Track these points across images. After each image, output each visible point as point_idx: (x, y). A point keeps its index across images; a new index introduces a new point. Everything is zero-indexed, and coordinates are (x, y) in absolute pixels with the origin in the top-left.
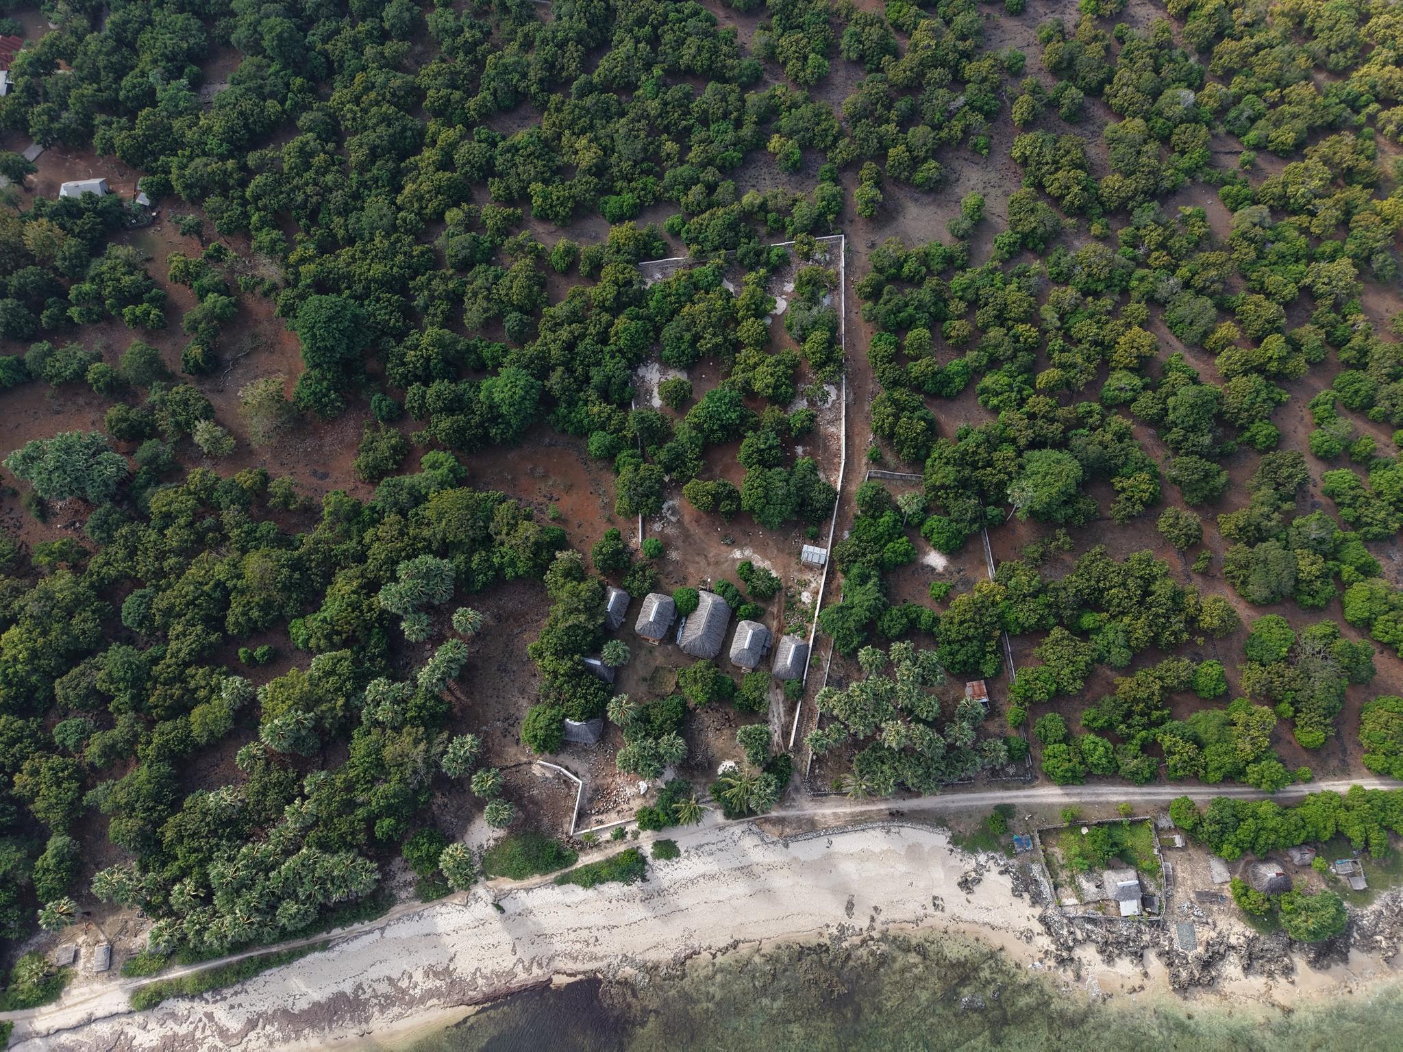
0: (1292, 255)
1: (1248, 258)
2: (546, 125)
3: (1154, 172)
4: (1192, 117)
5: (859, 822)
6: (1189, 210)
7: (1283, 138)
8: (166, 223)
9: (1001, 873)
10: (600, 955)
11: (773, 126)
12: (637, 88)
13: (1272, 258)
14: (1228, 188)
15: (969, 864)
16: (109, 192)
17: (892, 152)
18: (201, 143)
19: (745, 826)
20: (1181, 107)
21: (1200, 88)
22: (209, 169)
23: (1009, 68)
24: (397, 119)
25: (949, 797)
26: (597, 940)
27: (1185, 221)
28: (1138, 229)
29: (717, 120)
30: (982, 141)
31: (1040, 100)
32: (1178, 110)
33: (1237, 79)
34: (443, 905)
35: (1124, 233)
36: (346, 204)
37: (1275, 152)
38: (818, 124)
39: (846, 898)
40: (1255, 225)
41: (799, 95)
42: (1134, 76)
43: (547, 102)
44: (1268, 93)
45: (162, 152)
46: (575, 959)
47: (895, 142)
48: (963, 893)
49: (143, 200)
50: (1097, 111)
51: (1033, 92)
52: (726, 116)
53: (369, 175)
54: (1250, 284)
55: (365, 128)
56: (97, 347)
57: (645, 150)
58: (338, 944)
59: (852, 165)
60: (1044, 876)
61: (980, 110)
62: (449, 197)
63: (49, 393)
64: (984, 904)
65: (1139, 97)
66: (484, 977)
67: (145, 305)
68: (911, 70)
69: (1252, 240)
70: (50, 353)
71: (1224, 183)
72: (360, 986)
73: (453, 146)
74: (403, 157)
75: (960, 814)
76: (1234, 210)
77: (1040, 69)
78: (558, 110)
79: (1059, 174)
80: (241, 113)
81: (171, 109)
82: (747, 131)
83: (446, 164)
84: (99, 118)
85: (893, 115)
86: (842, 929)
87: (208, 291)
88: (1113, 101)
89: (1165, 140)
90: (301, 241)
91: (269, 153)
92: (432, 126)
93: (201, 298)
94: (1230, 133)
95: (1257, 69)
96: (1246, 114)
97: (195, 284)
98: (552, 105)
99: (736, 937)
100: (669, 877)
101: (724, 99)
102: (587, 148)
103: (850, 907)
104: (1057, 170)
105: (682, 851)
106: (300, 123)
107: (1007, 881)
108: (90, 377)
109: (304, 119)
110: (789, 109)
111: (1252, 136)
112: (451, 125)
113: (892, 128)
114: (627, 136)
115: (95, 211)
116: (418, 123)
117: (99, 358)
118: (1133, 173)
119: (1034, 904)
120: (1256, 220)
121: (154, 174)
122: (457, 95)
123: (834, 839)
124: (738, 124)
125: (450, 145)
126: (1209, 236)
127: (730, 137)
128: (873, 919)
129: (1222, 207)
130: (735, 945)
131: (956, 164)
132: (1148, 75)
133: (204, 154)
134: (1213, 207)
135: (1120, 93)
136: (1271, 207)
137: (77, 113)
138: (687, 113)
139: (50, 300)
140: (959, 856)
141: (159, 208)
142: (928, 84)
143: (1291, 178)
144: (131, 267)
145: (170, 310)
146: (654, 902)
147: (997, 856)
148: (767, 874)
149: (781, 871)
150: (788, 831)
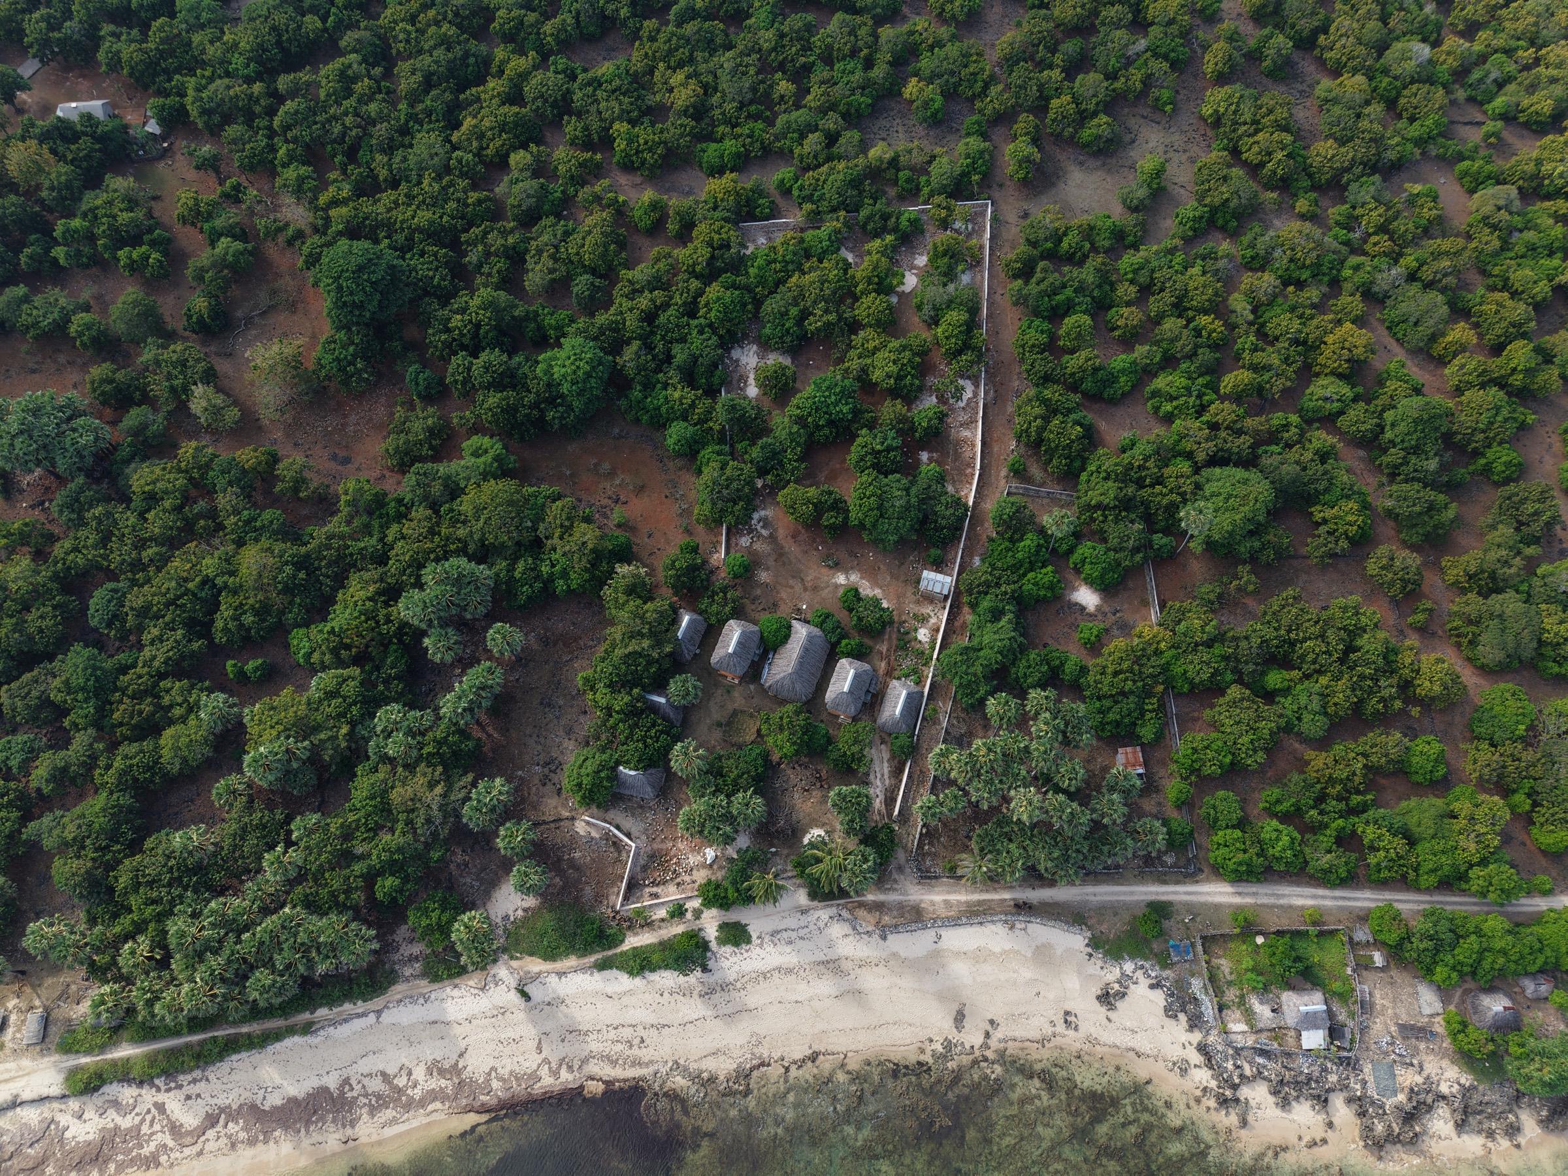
0: (1545, 247)
1: (1489, 248)
2: (636, 58)
3: (1377, 140)
4: (1426, 76)
5: (976, 914)
6: (1417, 188)
7: (1538, 107)
8: (178, 156)
9: (1152, 987)
10: (646, 1060)
11: (910, 69)
12: (749, 16)
13: (1520, 249)
14: (1467, 163)
15: (1112, 974)
16: (113, 117)
17: (1055, 103)
18: (225, 62)
19: (834, 910)
20: (1413, 63)
21: (1436, 44)
22: (232, 92)
23: (1202, 11)
24: (459, 43)
25: (1090, 889)
26: (642, 1041)
27: (1412, 201)
28: (1354, 207)
29: (844, 58)
30: (1166, 94)
31: (1239, 49)
32: (1410, 66)
33: (1483, 35)
34: (456, 986)
35: (1336, 212)
36: (391, 139)
37: (1526, 125)
38: (966, 66)
39: (955, 1007)
40: (1499, 209)
41: (944, 32)
42: (1355, 25)
43: (639, 29)
44: (1520, 53)
45: (178, 70)
46: (614, 1063)
47: (1058, 92)
48: (1103, 1010)
49: (153, 127)
50: (1307, 66)
51: (1231, 39)
52: (854, 53)
53: (420, 107)
54: (1490, 281)
55: (420, 52)
56: (86, 294)
57: (754, 89)
58: (323, 1028)
59: (1004, 118)
60: (1207, 993)
61: (1166, 57)
62: (516, 136)
63: (24, 348)
64: (1128, 1024)
65: (1361, 50)
66: (501, 1079)
67: (144, 248)
68: (1083, 6)
69: (1495, 227)
70: (26, 299)
71: (1461, 157)
72: (346, 1081)
73: (524, 76)
74: (462, 88)
75: (1104, 910)
76: (1472, 192)
77: (1239, 15)
78: (652, 39)
79: (1260, 136)
80: (274, 28)
81: (192, 21)
82: (879, 72)
83: (514, 97)
84: (107, 28)
85: (1058, 59)
86: (948, 1045)
87: (221, 235)
88: (1328, 55)
89: (1391, 104)
90: (336, 181)
91: (304, 76)
92: (500, 53)
93: (213, 244)
94: (1471, 100)
95: (1507, 24)
96: (1493, 76)
97: (206, 226)
98: (644, 33)
99: (816, 1048)
100: (736, 968)
101: (852, 32)
102: (684, 85)
103: (959, 1018)
104: (1257, 131)
105: (754, 936)
106: (343, 44)
107: (1159, 998)
108: (73, 329)
109: (348, 39)
110: (931, 48)
111: (1499, 102)
112: (522, 53)
113: (1056, 74)
114: (734, 72)
115: (93, 136)
116: (483, 48)
117: (87, 308)
118: (1351, 139)
119: (1192, 1027)
120: (1501, 203)
121: (167, 96)
122: (532, 17)
123: (944, 932)
124: (869, 64)
125: (520, 75)
126: (1440, 220)
127: (858, 77)
128: (987, 1035)
129: (1458, 188)
130: (814, 1057)
131: (1132, 122)
132: (1373, 24)
133: (228, 74)
134: (1447, 186)
135: (1338, 45)
136: (1520, 189)
137: (80, 22)
138: (807, 48)
139: (33, 237)
140: (1100, 963)
141: (172, 139)
142: (1103, 24)
143: (1546, 154)
144: (132, 203)
145: (174, 257)
146: (716, 997)
147: (1147, 965)
148: (858, 971)
149: (875, 969)
150: (886, 919)
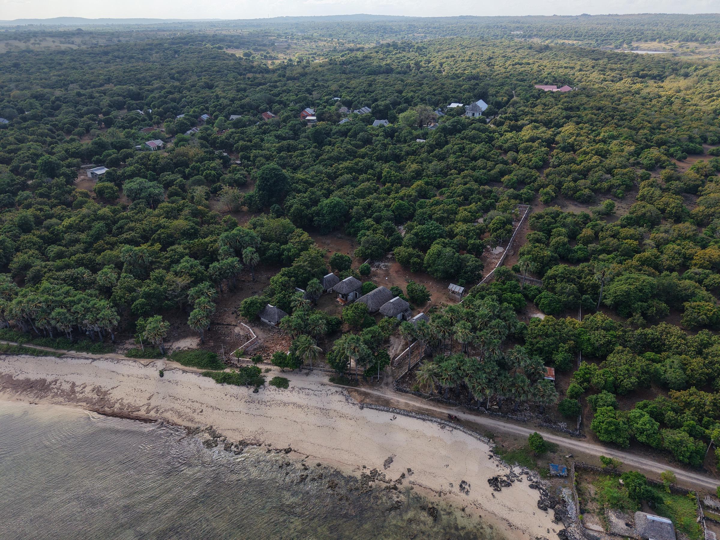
2: (402, 163)
5: (422, 414)
9: (531, 487)
10: (196, 420)
15: (503, 471)
17: (565, 184)
19: (340, 389)
25: (502, 424)
26: (202, 412)
29: (480, 169)
34: (135, 361)
36: (308, 167)
38: (529, 173)
39: (390, 455)
46: (180, 416)
48: (491, 489)
52: (485, 168)
57: (441, 170)
58: (67, 357)
60: (573, 499)
64: (508, 504)
66: (122, 404)
72: (56, 381)
75: (506, 435)
82: (493, 172)
86: (374, 473)
99: (292, 447)
100: (272, 396)
101: (485, 163)
103: (389, 462)
105: (290, 386)
107: (536, 495)
114: (435, 165)
119: (558, 519)
123: (399, 417)
124: (489, 171)
128: (403, 476)
130: (288, 451)
138: (466, 166)
140: (497, 463)
146: (252, 405)
147: (531, 473)
148: (338, 418)
149: (349, 421)
150: (368, 400)
